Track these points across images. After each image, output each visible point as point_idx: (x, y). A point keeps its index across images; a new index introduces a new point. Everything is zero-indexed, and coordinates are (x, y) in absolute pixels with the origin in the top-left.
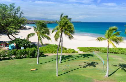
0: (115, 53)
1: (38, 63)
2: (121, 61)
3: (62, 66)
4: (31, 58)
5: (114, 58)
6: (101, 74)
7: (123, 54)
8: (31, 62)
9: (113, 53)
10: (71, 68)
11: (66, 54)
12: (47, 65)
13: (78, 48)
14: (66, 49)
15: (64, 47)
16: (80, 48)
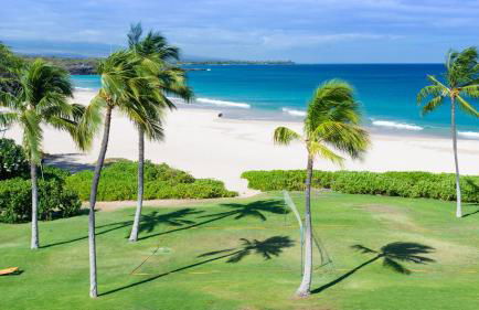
0: (394, 194)
1: (37, 242)
2: (401, 227)
3: (140, 252)
4: (18, 221)
5: (376, 217)
6: (286, 282)
7: (427, 196)
8: (11, 240)
9: (383, 193)
10: (173, 260)
11: (182, 201)
12: (75, 251)
13: (245, 175)
14: (189, 180)
15: (183, 173)
16: (249, 173)
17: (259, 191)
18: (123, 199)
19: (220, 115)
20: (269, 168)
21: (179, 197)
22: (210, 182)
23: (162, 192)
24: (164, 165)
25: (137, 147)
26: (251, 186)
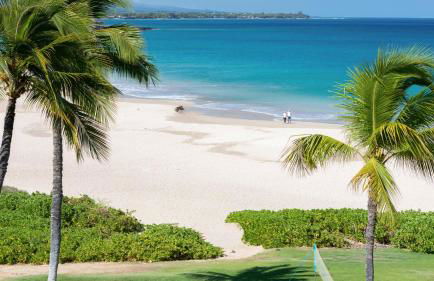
14: (132, 227)
15: (121, 213)
16: (241, 215)
17: (260, 249)
18: (14, 262)
19: (180, 109)
20: (276, 206)
21: (117, 259)
22: (172, 230)
23: (86, 248)
24: (86, 199)
25: (50, 167)
26: (246, 238)
